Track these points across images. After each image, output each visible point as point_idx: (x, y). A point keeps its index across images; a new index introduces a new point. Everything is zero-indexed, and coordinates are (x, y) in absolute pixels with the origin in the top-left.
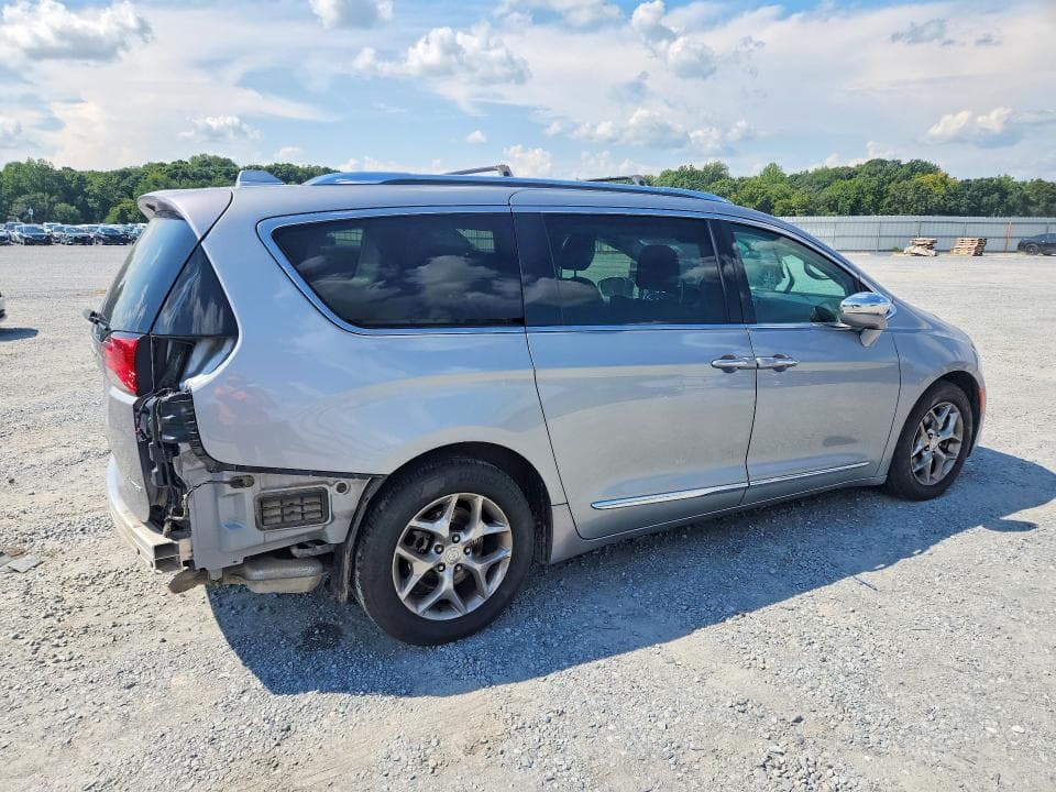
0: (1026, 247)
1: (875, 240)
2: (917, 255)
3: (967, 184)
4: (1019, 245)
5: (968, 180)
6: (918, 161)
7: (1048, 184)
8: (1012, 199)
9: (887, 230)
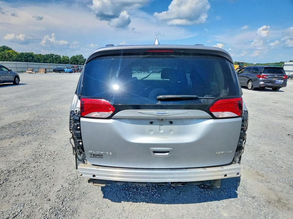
0: (55, 71)
1: (16, 69)
2: (30, 73)
3: (22, 54)
4: (53, 70)
5: (23, 53)
6: (5, 46)
7: (43, 55)
8: (35, 58)
9: (18, 66)
